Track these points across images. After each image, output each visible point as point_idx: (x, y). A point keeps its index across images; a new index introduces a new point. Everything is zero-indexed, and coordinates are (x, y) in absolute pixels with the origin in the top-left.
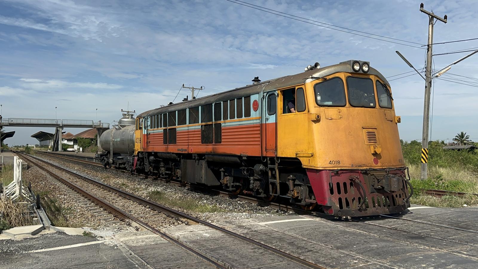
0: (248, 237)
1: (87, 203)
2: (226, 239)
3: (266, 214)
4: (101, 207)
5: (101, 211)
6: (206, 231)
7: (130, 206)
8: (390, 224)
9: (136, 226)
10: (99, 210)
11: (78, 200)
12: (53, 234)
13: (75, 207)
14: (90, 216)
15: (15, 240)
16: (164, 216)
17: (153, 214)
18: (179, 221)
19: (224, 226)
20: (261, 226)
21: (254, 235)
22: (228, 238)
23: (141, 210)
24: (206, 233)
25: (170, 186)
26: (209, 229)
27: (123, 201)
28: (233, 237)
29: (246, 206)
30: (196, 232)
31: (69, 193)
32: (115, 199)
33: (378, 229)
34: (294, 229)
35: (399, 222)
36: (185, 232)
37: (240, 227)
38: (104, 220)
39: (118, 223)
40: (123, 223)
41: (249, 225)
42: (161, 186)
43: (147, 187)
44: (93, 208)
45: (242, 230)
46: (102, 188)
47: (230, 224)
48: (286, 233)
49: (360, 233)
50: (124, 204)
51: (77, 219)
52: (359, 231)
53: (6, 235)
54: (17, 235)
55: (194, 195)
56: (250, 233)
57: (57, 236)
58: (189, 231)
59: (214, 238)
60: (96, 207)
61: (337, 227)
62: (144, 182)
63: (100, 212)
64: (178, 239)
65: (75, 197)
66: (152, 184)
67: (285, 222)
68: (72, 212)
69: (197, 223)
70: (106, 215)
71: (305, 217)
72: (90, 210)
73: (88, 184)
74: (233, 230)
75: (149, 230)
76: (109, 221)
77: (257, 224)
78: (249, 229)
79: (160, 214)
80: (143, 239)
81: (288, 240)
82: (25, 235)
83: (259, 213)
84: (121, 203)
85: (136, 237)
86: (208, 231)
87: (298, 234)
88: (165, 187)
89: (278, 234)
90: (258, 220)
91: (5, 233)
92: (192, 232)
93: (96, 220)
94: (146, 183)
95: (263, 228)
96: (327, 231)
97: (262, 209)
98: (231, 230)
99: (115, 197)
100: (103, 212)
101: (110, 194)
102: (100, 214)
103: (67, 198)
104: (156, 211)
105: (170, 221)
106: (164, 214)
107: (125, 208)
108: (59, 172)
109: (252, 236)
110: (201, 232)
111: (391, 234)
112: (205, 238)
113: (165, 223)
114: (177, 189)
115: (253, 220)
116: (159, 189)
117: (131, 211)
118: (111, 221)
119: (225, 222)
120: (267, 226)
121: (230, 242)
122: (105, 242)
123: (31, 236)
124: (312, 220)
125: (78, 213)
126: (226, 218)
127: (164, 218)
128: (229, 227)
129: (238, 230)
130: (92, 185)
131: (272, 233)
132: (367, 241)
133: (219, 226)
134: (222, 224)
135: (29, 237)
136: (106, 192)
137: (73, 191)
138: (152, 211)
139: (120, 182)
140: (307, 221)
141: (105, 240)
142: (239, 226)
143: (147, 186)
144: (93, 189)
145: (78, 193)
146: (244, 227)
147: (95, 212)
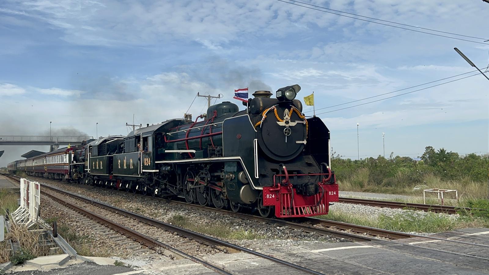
0: (303, 266)
1: (105, 230)
2: (278, 268)
3: (314, 241)
4: (123, 235)
5: (125, 239)
6: (252, 259)
7: (155, 233)
8: (466, 251)
9: (171, 255)
10: (122, 238)
11: (94, 227)
12: (82, 264)
13: (93, 236)
14: (114, 245)
15: (42, 271)
16: (197, 244)
17: (184, 241)
18: (216, 249)
19: (272, 254)
20: (315, 254)
21: (310, 264)
22: (280, 268)
23: (169, 237)
24: (254, 262)
25: (193, 210)
26: (255, 257)
27: (145, 227)
28: (286, 267)
29: (288, 232)
30: (242, 261)
31: (81, 219)
32: (136, 226)
33: (453, 257)
34: (354, 257)
35: (475, 248)
36: (229, 260)
37: (291, 255)
38: (131, 248)
39: (147, 252)
40: (154, 251)
41: (300, 253)
42: (183, 211)
43: (167, 212)
44: (114, 236)
45: (293, 258)
46: (117, 213)
47: (278, 252)
48: (346, 261)
49: (433, 261)
50: (148, 231)
51: (99, 249)
52: (431, 259)
53: (32, 266)
54: (43, 265)
55: (223, 220)
56: (304, 261)
57: (87, 266)
58: (234, 259)
59: (265, 267)
60: (117, 235)
61: (404, 254)
62: (162, 207)
63: (123, 240)
64: (223, 269)
65: (89, 224)
66: (171, 209)
67: (341, 249)
68: (90, 240)
69: (238, 251)
70: (131, 243)
71: (363, 244)
72: (112, 238)
73: (100, 209)
74: (283, 258)
75: (187, 258)
76: (136, 250)
77: (310, 252)
78: (302, 257)
79: (191, 241)
80: (185, 268)
81: (351, 269)
82: (52, 265)
83: (305, 240)
84: (144, 230)
85: (177, 266)
86: (254, 259)
87: (361, 263)
88: (187, 211)
89: (337, 263)
90: (309, 247)
91: (30, 264)
92: (237, 260)
93: (121, 249)
94: (165, 207)
95: (317, 256)
96: (394, 259)
97: (308, 236)
98: (281, 259)
99: (134, 223)
100: (127, 240)
101: (128, 220)
102: (124, 242)
103: (80, 225)
104: (186, 238)
105: (206, 249)
106: (196, 241)
107: (151, 235)
108: (62, 196)
109: (307, 265)
110: (248, 261)
111: (470, 262)
112: (254, 267)
113: (201, 251)
114: (201, 214)
115: (303, 248)
116: (182, 214)
117: (159, 239)
118: (138, 249)
119: (272, 249)
120: (321, 254)
121: (284, 271)
122: (144, 272)
123: (59, 266)
124: (373, 248)
125: (98, 241)
126: (270, 245)
127: (198, 246)
128: (276, 255)
129: (290, 258)
130: (105, 211)
131: (329, 262)
132: (444, 270)
133: (265, 254)
134: (268, 251)
135: (57, 268)
136: (122, 218)
137: (85, 217)
138: (181, 238)
139: (133, 207)
140: (367, 248)
141: (142, 270)
142: (289, 253)
143: (166, 210)
144: (107, 215)
145: (91, 219)
146: (296, 255)
147: (118, 241)
